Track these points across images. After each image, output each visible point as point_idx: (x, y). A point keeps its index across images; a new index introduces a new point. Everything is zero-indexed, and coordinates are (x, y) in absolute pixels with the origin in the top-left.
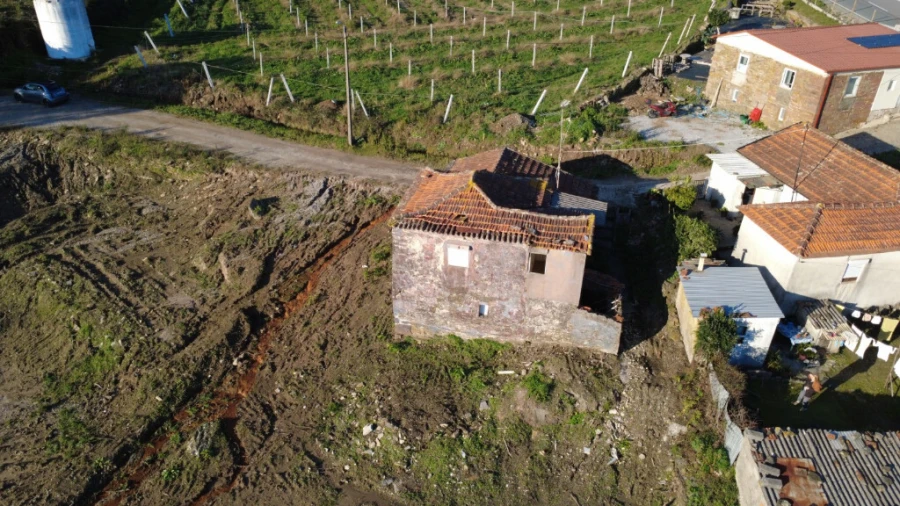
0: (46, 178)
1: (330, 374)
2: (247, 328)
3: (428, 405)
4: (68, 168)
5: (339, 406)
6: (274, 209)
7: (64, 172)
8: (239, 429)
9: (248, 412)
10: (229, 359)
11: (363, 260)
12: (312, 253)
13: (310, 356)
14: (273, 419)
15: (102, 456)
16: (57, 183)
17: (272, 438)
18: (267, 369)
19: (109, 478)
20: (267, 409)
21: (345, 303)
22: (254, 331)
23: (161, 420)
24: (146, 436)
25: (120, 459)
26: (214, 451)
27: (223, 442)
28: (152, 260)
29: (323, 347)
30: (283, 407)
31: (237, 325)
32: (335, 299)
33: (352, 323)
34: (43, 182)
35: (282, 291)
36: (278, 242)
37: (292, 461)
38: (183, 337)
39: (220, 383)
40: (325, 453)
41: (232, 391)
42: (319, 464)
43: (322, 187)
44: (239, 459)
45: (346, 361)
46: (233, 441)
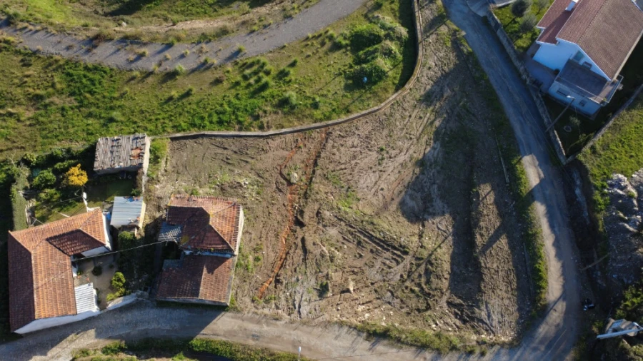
0: (462, 314)
1: (265, 204)
2: (299, 217)
3: (229, 189)
4: (458, 324)
5: (258, 193)
6: (318, 288)
7: (458, 322)
8: (285, 182)
9: (285, 187)
10: (300, 206)
11: (265, 256)
12: (289, 261)
13: (274, 210)
14: (277, 188)
15: (319, 172)
16: (456, 315)
17: (274, 182)
18: (286, 204)
19: (314, 167)
20: (280, 191)
21: (267, 233)
22: (296, 217)
23: (310, 184)
24: (311, 179)
25: (314, 172)
26: (289, 175)
27: (288, 177)
28: (361, 256)
29: (269, 213)
30: (275, 191)
31: (302, 217)
32: (271, 234)
33: (262, 223)
34: (462, 311)
35: (293, 237)
36: (306, 264)
37: (267, 175)
38: (320, 213)
39: (299, 198)
40: (259, 179)
41: (293, 196)
42: (259, 176)
43: (301, 310)
44: (281, 174)
45: (261, 209)
46: (285, 179)
